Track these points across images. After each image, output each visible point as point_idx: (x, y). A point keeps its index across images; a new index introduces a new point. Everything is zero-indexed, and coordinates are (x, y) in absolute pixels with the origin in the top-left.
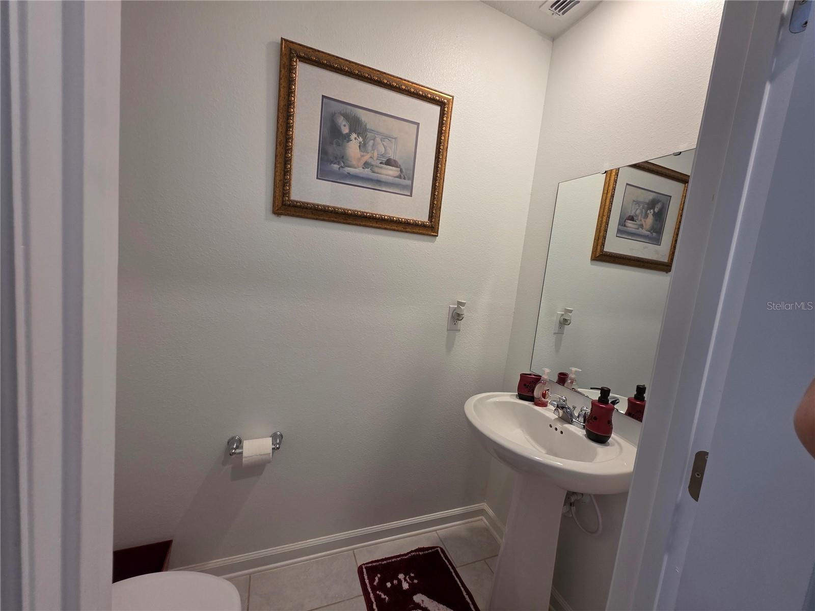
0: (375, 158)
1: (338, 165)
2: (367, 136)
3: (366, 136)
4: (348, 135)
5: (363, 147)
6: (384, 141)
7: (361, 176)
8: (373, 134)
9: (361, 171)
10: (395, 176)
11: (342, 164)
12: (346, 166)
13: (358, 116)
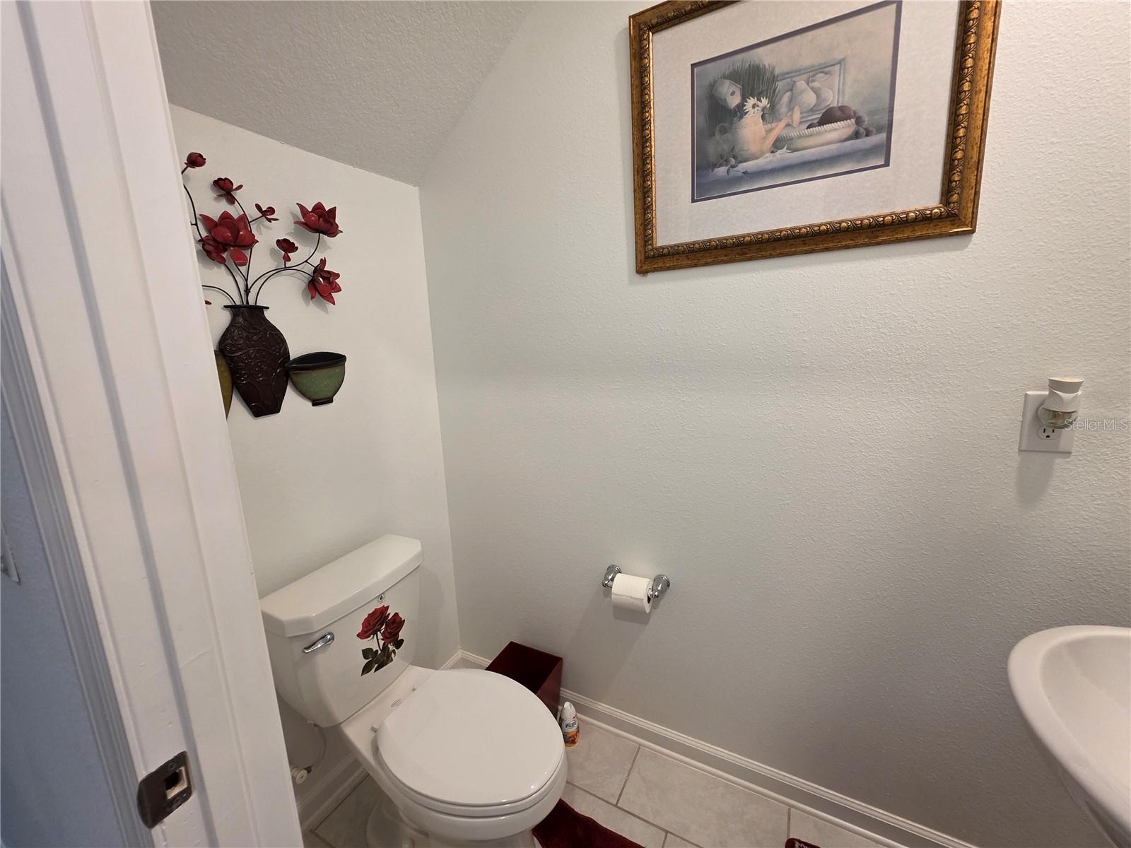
0: (795, 124)
1: (726, 166)
2: (777, 91)
3: (775, 91)
4: (741, 107)
5: (769, 115)
6: (813, 81)
7: (770, 167)
8: (789, 80)
9: (769, 159)
10: (845, 137)
11: (733, 161)
12: (741, 162)
13: (757, 62)
